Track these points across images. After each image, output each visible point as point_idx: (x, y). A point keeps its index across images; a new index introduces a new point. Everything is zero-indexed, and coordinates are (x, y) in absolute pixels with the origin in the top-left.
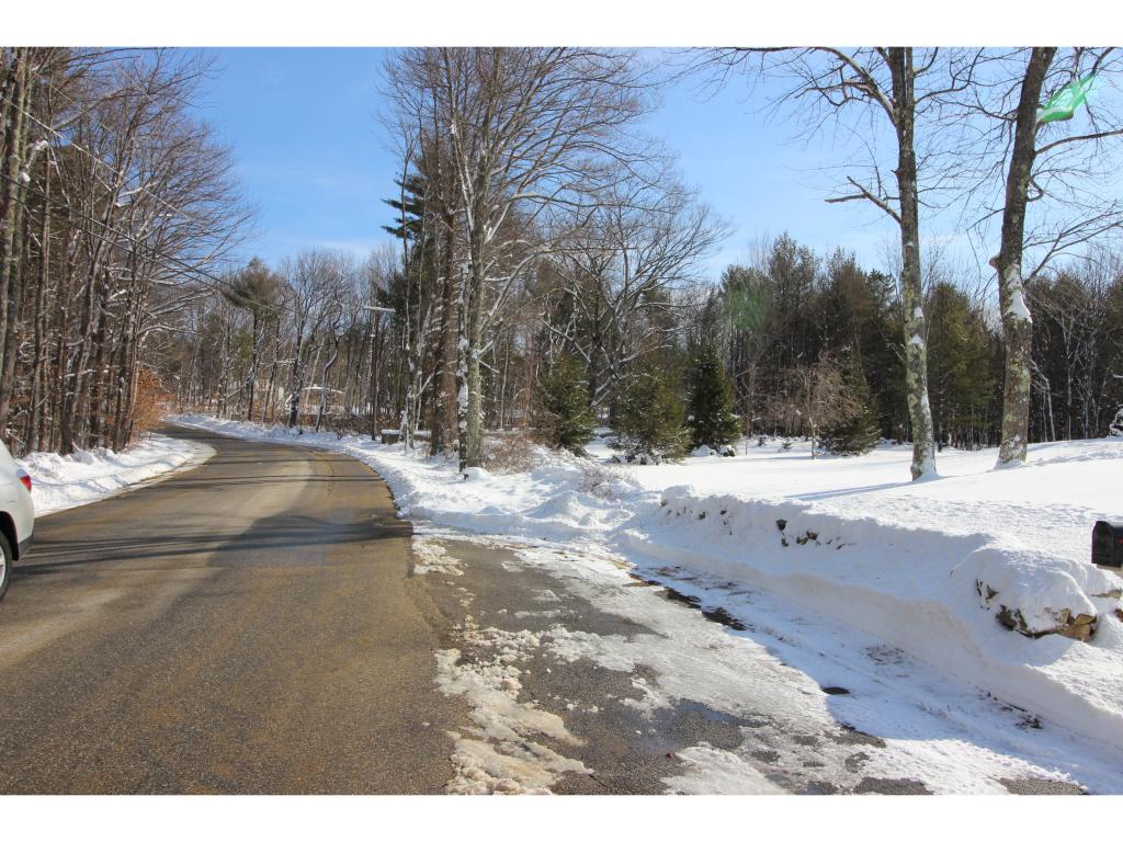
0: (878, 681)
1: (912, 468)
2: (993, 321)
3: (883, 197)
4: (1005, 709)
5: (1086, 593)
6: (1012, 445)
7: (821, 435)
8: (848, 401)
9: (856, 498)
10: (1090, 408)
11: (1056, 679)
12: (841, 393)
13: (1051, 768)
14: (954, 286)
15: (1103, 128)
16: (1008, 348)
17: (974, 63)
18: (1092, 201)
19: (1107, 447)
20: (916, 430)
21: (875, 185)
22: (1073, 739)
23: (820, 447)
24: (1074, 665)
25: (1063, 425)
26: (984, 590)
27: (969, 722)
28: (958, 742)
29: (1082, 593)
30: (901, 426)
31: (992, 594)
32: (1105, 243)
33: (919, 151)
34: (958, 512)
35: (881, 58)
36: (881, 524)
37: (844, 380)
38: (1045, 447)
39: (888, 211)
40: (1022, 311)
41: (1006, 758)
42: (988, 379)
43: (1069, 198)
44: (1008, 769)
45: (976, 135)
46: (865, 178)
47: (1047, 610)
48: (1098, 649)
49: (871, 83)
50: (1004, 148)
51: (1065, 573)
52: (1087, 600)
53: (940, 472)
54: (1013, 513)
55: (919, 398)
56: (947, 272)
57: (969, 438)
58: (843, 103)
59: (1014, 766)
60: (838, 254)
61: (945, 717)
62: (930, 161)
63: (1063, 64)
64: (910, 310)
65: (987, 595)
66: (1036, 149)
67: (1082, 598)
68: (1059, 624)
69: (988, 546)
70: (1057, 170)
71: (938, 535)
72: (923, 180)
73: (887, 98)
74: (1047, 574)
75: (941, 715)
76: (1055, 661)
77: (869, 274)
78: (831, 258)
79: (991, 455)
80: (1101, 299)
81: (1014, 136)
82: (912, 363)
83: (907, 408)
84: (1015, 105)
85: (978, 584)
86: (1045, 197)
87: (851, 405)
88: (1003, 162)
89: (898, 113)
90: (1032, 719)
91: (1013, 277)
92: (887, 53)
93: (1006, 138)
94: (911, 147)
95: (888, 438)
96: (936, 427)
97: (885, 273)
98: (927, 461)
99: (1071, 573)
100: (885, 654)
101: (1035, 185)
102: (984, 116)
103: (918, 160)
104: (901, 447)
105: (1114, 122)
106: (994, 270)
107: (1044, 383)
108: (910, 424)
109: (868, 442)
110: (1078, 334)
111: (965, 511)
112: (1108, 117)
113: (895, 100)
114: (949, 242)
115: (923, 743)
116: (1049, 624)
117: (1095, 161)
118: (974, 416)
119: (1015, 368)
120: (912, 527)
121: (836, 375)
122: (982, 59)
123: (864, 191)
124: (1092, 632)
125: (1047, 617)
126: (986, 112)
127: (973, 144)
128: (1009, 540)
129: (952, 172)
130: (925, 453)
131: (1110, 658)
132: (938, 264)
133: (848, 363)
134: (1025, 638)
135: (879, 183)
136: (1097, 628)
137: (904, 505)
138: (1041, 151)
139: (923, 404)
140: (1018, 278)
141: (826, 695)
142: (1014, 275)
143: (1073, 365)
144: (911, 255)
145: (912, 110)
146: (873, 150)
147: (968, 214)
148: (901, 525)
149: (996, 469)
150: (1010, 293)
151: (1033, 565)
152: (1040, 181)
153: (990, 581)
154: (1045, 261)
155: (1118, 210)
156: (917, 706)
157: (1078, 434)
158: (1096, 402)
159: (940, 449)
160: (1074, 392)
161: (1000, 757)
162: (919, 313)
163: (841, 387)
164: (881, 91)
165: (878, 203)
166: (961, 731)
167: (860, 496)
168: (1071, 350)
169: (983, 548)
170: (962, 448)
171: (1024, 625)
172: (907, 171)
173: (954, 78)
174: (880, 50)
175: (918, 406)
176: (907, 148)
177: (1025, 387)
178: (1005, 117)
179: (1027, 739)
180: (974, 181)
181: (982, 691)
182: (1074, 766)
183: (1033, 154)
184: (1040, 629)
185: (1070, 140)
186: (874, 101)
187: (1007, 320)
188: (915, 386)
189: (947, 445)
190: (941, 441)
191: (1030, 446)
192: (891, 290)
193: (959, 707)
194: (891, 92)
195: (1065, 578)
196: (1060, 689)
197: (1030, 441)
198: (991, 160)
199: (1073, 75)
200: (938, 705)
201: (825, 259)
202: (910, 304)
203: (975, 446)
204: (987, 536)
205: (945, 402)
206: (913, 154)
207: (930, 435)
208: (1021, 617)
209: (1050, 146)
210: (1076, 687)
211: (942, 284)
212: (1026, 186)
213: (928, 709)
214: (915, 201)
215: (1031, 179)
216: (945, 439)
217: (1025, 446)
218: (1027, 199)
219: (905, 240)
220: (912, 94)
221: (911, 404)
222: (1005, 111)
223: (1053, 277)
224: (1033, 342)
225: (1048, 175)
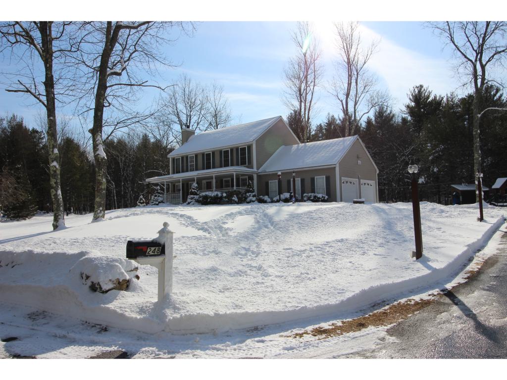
0: (33, 329)
1: (53, 224)
2: (91, 157)
3: (37, 93)
4: (93, 326)
5: (125, 271)
6: (99, 211)
7: (4, 210)
8: (19, 193)
9: (24, 241)
10: (131, 195)
11: (113, 308)
12: (15, 188)
13: (110, 346)
14: (73, 140)
15: (133, 82)
16: (97, 169)
17: (80, 42)
18: (129, 111)
19: (136, 211)
20: (55, 206)
21: (33, 87)
22: (120, 332)
23: (3, 216)
24: (120, 301)
25: (120, 202)
26: (84, 276)
27: (77, 336)
28: (72, 347)
29: (123, 271)
30: (48, 204)
31: (88, 277)
32: (134, 128)
33: (56, 76)
34: (75, 243)
35: (36, 26)
36: (35, 253)
37: (18, 182)
38: (113, 211)
39: (40, 101)
40: (103, 154)
41: (93, 348)
42: (89, 183)
43: (121, 108)
44: (93, 352)
45: (82, 74)
46: (28, 82)
47: (110, 280)
48: (129, 293)
49: (30, 37)
50: (94, 82)
51: (117, 264)
52: (125, 274)
53: (67, 225)
54: (98, 241)
55: (57, 191)
56: (70, 132)
57: (80, 210)
58: (15, 43)
59: (96, 350)
60: (14, 118)
61: (66, 337)
62: (61, 81)
63: (118, 53)
64: (51, 149)
65: (85, 278)
66: (108, 85)
67: (124, 273)
68: (115, 285)
69: (86, 257)
70: (116, 96)
71: (64, 254)
72: (58, 89)
73: (39, 47)
74: (110, 265)
75: (65, 337)
76: (113, 301)
77: (30, 130)
78: (9, 119)
79: (90, 217)
80: (134, 151)
81: (98, 78)
82: (53, 174)
83: (51, 196)
84: (99, 65)
85: (82, 274)
86: (111, 106)
87: (21, 195)
88: (94, 88)
89: (44, 55)
90: (104, 328)
91: (99, 140)
92: (39, 25)
93: (95, 78)
94: (51, 73)
95: (41, 211)
96: (65, 205)
97: (39, 129)
98: (60, 221)
99: (120, 264)
100: (38, 315)
101: (107, 101)
102: (85, 66)
103: (54, 79)
104: (49, 215)
105: (137, 81)
106: (90, 135)
107: (112, 184)
108: (52, 203)
109: (31, 213)
110: (125, 165)
111: (78, 242)
112: (135, 78)
113: (43, 49)
114: (70, 119)
115: (55, 352)
116: (111, 286)
117: (130, 95)
118: (83, 199)
119: (100, 178)
120: (51, 252)
121: (13, 180)
122: (84, 41)
123: (27, 89)
124: (128, 286)
125: (110, 283)
126: (86, 65)
127: (81, 77)
128: (95, 253)
129: (71, 88)
130: (59, 217)
131: (133, 295)
132: (66, 129)
133: (20, 173)
134: (101, 294)
135: (35, 86)
136: (129, 284)
137: (49, 242)
138: (109, 87)
139: (58, 194)
140: (100, 139)
141: (4, 343)
142: (99, 137)
143: (124, 177)
144: (52, 123)
145: (52, 56)
146: (32, 70)
147: (79, 108)
148: (46, 252)
149: (92, 222)
150: (97, 145)
151: (105, 262)
152: (110, 99)
153: (87, 272)
154: (112, 133)
155: (138, 116)
156: (53, 336)
157: (126, 206)
158: (133, 193)
159: (67, 215)
160: (124, 189)
161: (91, 348)
162: (56, 151)
163: (16, 185)
164: (35, 42)
165: (35, 96)
166: (74, 342)
167: (26, 240)
168: (123, 171)
169: (84, 258)
170: (78, 214)
171: (101, 288)
172: (49, 83)
173: (72, 46)
174: (35, 22)
175: (56, 195)
176: (49, 73)
177: (104, 186)
178: (94, 69)
179: (102, 337)
180: (81, 94)
181: (83, 321)
182: (120, 342)
183: (106, 88)
184: (107, 289)
185: (121, 84)
186: (32, 46)
187: (96, 157)
188: (55, 185)
189: (71, 213)
190: (68, 211)
191: (106, 212)
192: (42, 138)
193: (73, 331)
194: (41, 44)
195: (117, 266)
196: (115, 312)
197: (107, 209)
198: (88, 86)
199: (121, 58)
200: (64, 333)
201: (6, 119)
202: (51, 146)
203: (84, 213)
204: (86, 252)
205: (70, 193)
206: (52, 76)
207: (62, 208)
208: (100, 285)
209: (113, 85)
210: (121, 310)
211: (68, 138)
212: (104, 100)
213: (58, 336)
214: (54, 98)
215: (106, 98)
216: (70, 210)
217: (104, 212)
218: (104, 106)
219: (49, 116)
220: (51, 48)
221: (53, 194)
222: (94, 66)
223: (115, 140)
224: (107, 167)
225: (112, 97)
